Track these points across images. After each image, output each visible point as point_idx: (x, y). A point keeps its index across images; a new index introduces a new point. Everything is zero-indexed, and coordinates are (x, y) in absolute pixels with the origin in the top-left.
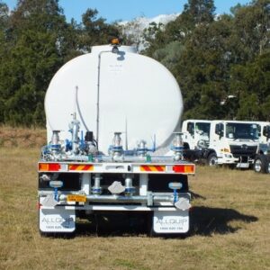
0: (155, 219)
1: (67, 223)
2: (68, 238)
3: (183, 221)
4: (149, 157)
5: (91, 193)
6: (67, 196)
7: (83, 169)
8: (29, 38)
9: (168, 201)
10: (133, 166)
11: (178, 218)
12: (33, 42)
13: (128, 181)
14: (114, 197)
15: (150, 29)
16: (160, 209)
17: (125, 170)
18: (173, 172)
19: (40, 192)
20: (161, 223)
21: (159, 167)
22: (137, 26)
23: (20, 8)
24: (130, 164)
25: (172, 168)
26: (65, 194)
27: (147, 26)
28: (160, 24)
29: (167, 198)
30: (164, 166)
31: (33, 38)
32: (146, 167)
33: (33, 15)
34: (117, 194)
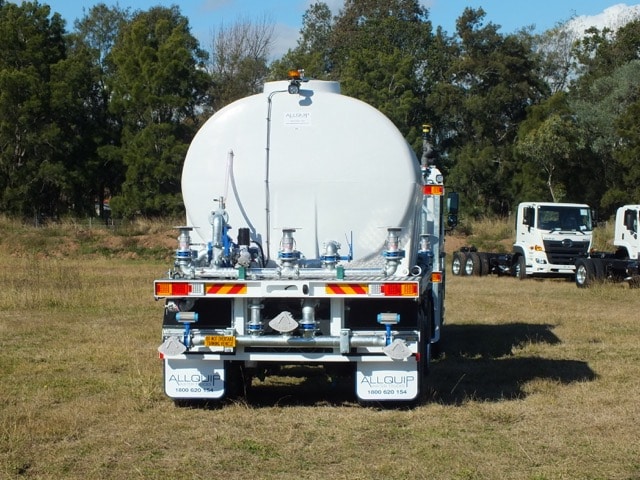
0: (360, 375)
1: (209, 382)
2: (211, 408)
3: (406, 380)
4: (341, 270)
5: (247, 333)
6: (203, 338)
7: (230, 292)
8: (362, 64)
9: (377, 345)
10: (312, 285)
11: (399, 374)
12: (369, 71)
13: (307, 310)
14: (285, 339)
15: (586, 41)
16: (364, 359)
17: (298, 293)
18: (381, 295)
19: (165, 332)
20: (370, 383)
21: (357, 288)
22: (564, 35)
23: (350, 11)
24: (307, 283)
25: (379, 287)
26: (202, 334)
27: (581, 36)
28: (606, 31)
29: (374, 340)
30: (367, 285)
31: (369, 63)
32: (335, 287)
33: (369, 23)
34: (289, 333)
